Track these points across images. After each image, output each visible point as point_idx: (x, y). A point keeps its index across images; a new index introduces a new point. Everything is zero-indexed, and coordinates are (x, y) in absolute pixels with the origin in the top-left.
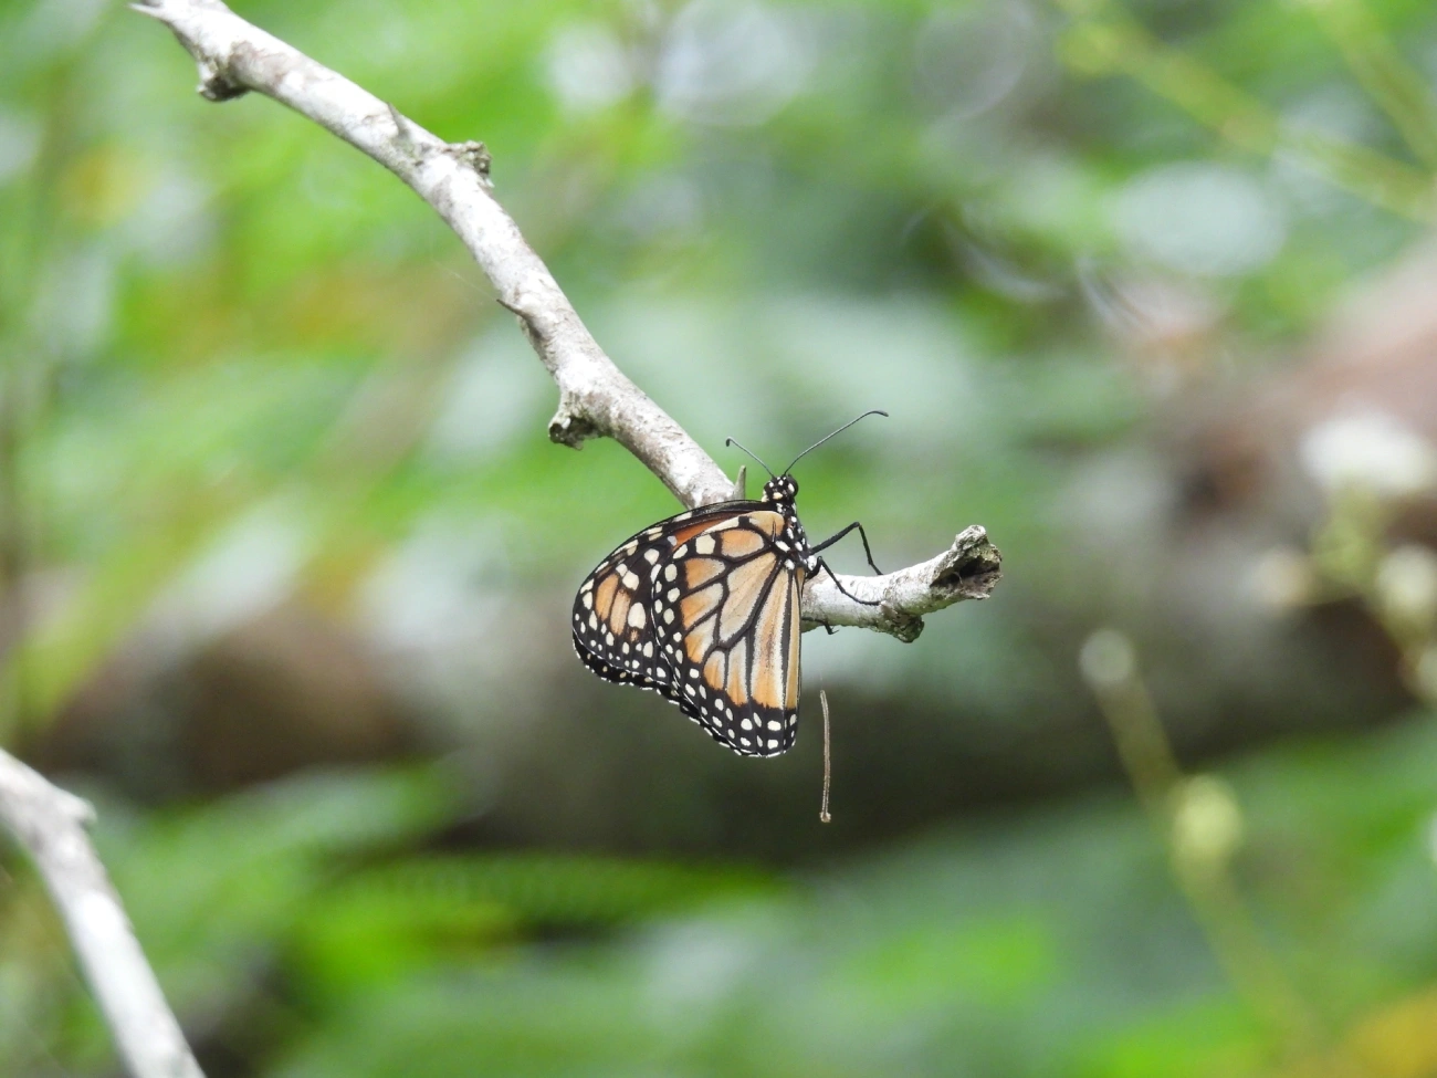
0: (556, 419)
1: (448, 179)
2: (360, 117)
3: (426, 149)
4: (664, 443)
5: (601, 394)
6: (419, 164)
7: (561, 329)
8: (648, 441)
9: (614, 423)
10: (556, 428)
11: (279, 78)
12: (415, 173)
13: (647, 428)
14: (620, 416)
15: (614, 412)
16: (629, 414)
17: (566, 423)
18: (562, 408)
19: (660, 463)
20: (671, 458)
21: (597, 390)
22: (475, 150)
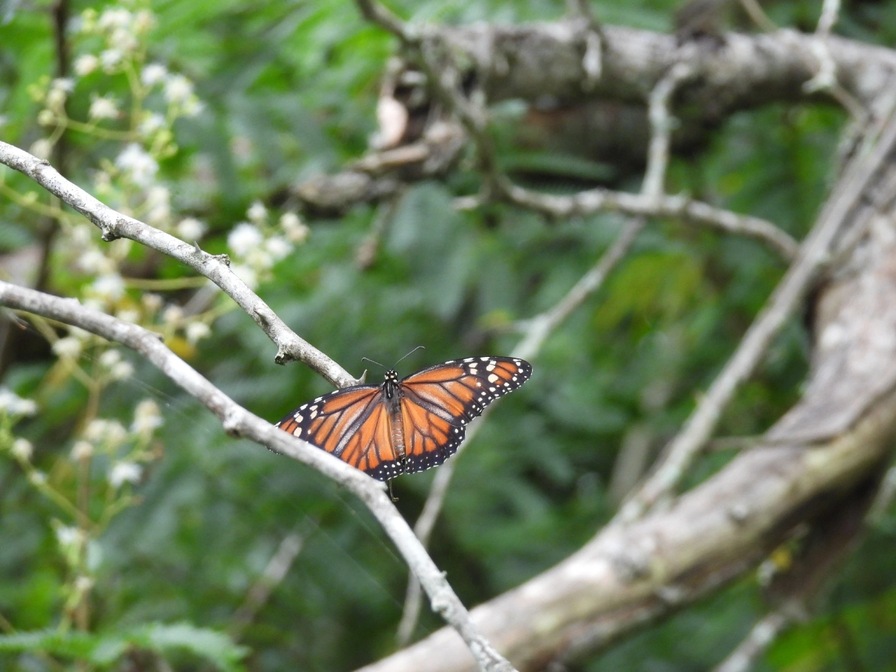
0: (278, 355)
1: (217, 268)
2: (176, 246)
3: (206, 257)
4: (325, 363)
5: (295, 346)
6: (204, 263)
7: (275, 321)
8: (318, 362)
9: (302, 356)
10: (279, 358)
11: (139, 232)
12: (203, 266)
13: (317, 357)
14: (305, 353)
15: (302, 352)
16: (308, 352)
17: (283, 356)
18: (280, 351)
19: (324, 370)
20: (329, 368)
21: (294, 344)
22: (225, 258)
